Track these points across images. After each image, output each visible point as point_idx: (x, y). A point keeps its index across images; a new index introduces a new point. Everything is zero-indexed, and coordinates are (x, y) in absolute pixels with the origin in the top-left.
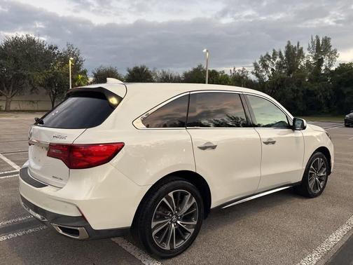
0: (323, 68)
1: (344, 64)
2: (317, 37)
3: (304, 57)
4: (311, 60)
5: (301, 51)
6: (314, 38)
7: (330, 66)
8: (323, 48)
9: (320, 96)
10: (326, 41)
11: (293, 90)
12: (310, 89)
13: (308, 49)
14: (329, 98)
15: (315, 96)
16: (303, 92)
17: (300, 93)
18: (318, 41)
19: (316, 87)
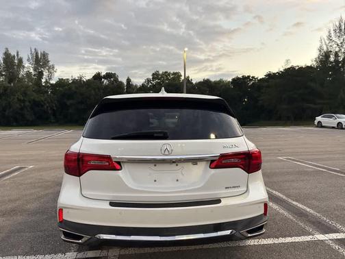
0: (43, 80)
1: (62, 79)
2: (35, 50)
3: (24, 67)
4: (32, 70)
5: (20, 61)
6: (33, 51)
7: (50, 79)
8: (41, 61)
9: (47, 107)
10: (45, 55)
11: (19, 100)
12: (37, 99)
13: (28, 60)
14: (55, 108)
15: (42, 106)
16: (30, 102)
17: (27, 103)
18: (37, 53)
19: (42, 98)
